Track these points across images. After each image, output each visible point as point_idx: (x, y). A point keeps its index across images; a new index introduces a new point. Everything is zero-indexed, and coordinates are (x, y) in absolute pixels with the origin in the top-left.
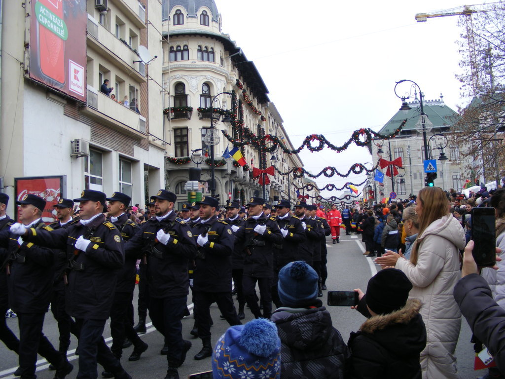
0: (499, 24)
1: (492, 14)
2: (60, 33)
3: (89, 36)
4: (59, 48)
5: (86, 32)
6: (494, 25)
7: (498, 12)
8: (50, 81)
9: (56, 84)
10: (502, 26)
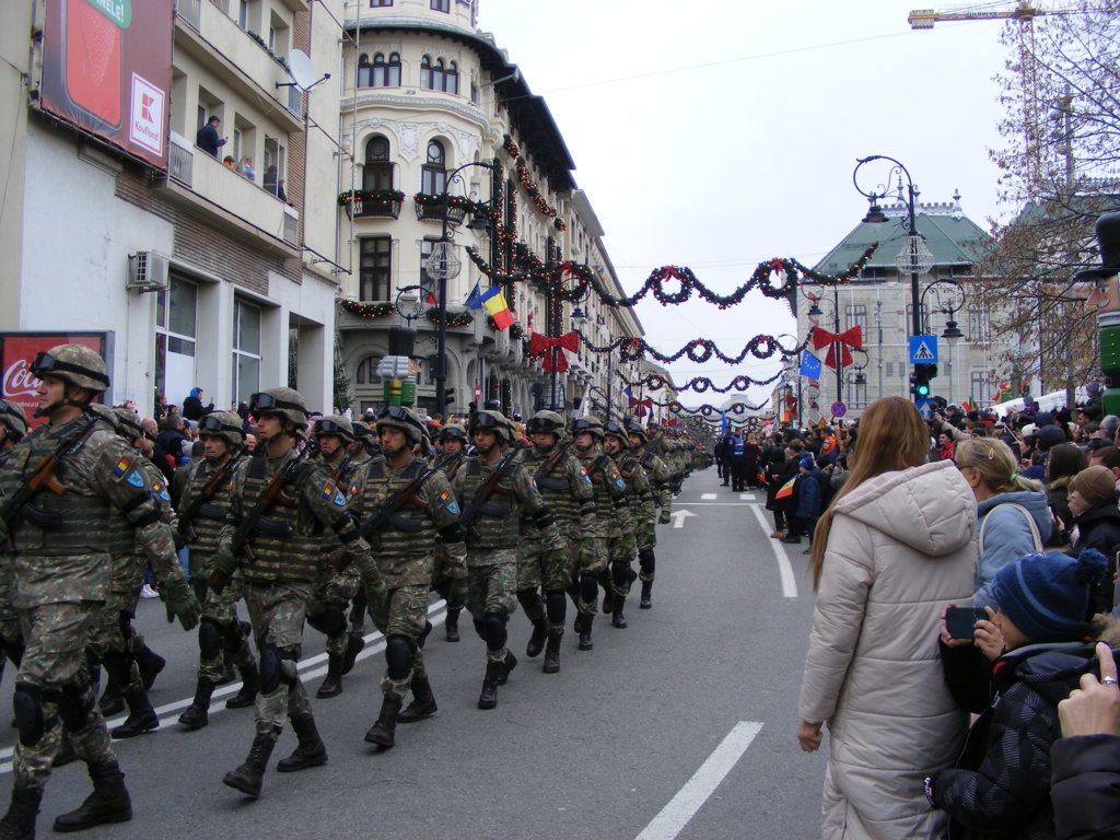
0: (1092, 44)
1: (1077, 21)
2: (115, 11)
3: (178, 22)
4: (110, 44)
5: (174, 12)
6: (1080, 46)
7: (1092, 16)
8: (87, 119)
9: (101, 126)
10: (1098, 48)
